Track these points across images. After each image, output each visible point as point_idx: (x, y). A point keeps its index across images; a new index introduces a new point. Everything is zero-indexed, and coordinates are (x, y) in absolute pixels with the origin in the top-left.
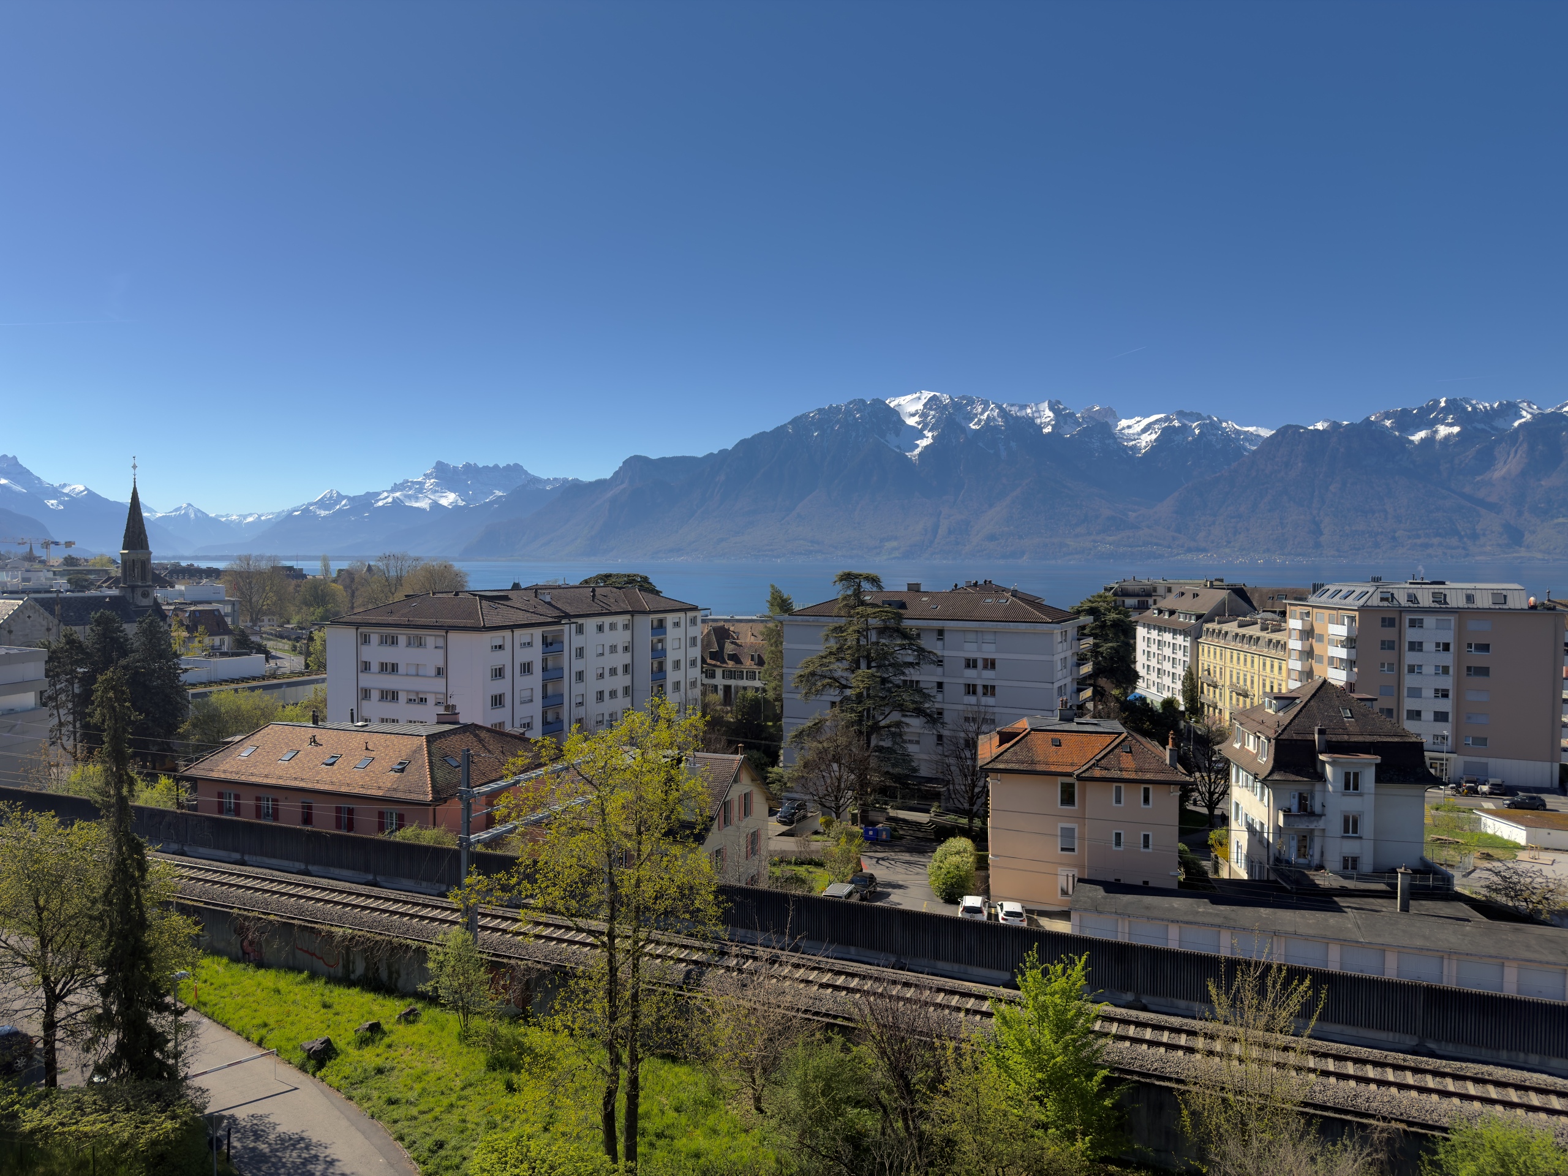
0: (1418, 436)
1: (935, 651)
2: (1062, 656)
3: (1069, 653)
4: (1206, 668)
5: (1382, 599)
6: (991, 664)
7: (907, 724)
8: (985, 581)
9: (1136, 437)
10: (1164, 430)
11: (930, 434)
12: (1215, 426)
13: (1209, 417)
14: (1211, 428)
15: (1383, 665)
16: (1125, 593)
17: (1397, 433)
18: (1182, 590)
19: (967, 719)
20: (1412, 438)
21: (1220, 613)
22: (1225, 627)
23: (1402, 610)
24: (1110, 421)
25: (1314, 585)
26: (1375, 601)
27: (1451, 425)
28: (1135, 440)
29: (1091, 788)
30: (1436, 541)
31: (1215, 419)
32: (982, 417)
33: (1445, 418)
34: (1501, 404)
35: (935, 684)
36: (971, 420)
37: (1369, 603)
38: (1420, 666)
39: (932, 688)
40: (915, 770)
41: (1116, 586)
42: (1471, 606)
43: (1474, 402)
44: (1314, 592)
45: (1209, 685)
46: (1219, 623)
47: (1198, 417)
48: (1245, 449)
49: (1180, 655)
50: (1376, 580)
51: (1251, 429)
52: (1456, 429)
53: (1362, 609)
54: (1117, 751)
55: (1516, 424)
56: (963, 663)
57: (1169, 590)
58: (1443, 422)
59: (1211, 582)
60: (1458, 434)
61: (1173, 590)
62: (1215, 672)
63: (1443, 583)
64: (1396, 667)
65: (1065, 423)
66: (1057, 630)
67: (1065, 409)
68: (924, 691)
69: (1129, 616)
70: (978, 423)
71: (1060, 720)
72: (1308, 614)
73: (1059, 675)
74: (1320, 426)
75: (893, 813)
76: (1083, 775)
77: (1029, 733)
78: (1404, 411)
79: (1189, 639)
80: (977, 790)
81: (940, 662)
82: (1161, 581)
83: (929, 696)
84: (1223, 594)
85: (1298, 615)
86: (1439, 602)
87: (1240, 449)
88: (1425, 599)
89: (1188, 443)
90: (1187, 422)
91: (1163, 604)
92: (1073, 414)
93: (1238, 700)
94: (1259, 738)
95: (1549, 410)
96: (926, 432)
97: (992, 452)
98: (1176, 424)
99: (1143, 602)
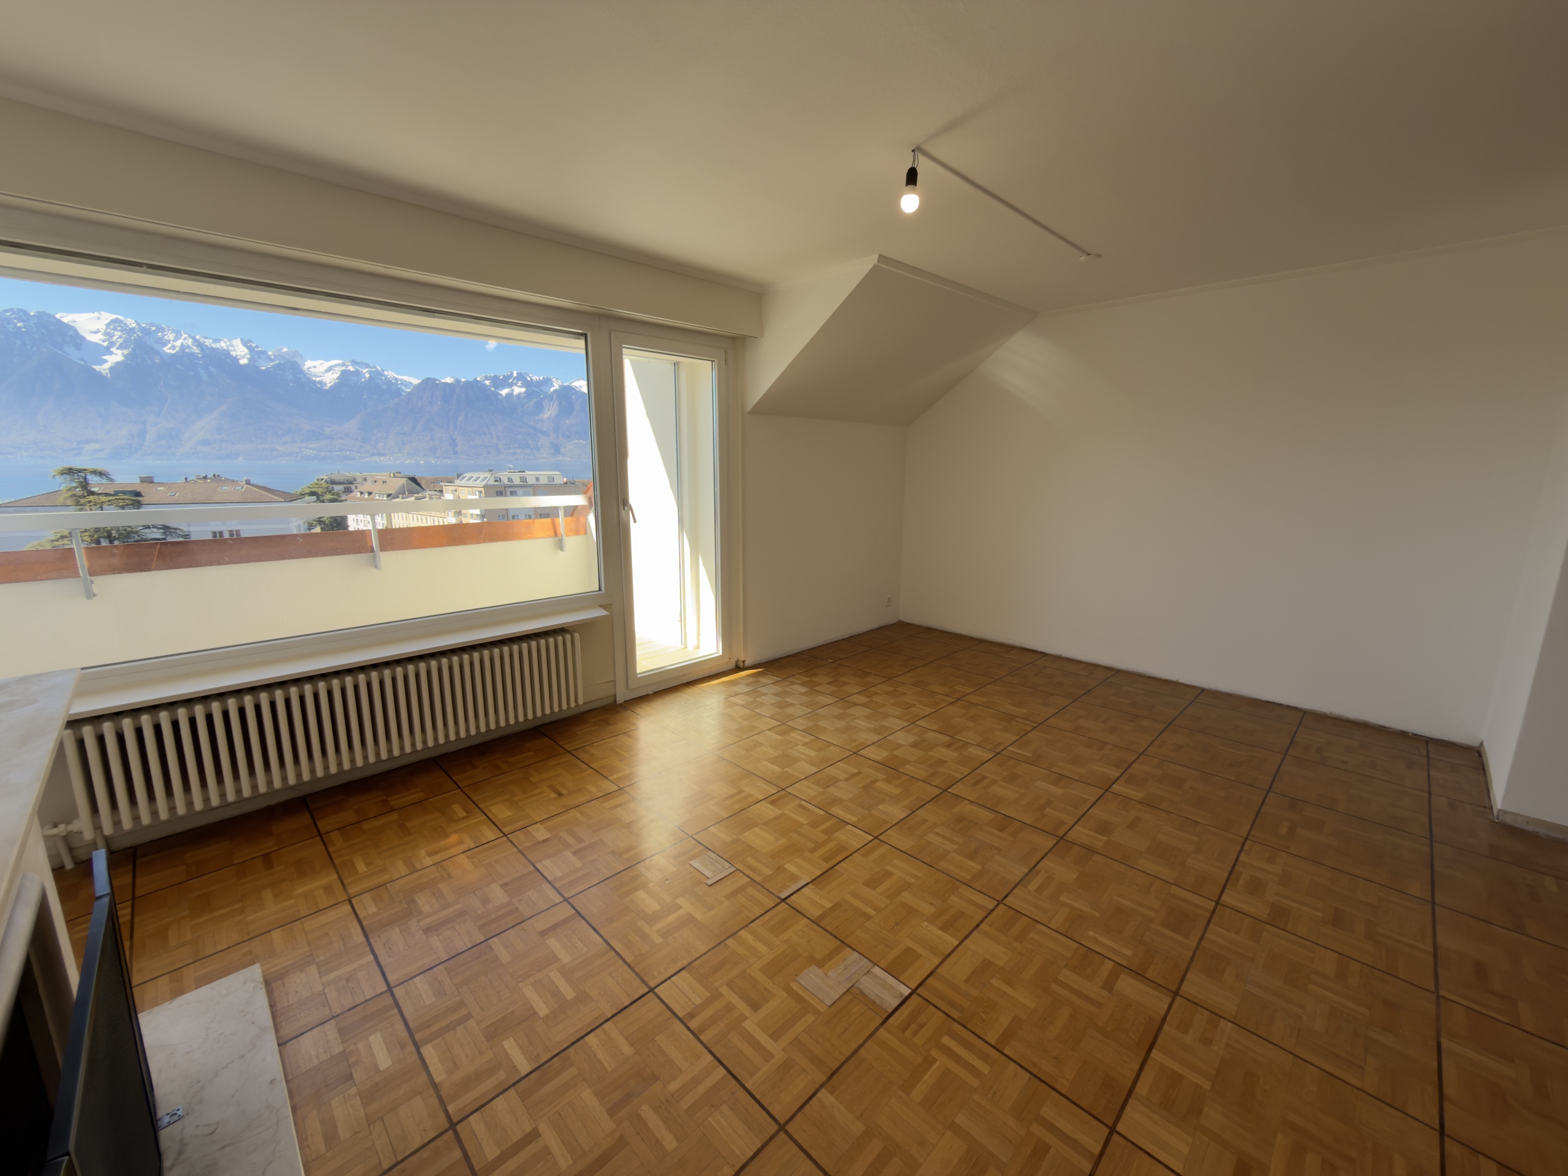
0: (504, 392)
5: (495, 480)
8: (214, 475)
9: (322, 375)
10: (343, 372)
11: (119, 352)
12: (379, 374)
13: (375, 367)
14: (376, 375)
16: (333, 482)
17: (493, 389)
18: (374, 479)
20: (501, 392)
21: (402, 492)
24: (299, 361)
26: (492, 482)
27: (521, 387)
28: (320, 376)
30: (519, 451)
31: (379, 368)
32: (175, 344)
33: (517, 383)
34: (544, 378)
36: (165, 344)
37: (489, 483)
41: (326, 478)
42: (538, 483)
43: (531, 375)
44: (458, 478)
47: (367, 366)
48: (403, 391)
51: (405, 378)
52: (523, 390)
53: (485, 486)
55: (552, 389)
57: (365, 480)
59: (394, 474)
60: (525, 393)
61: (368, 479)
63: (525, 472)
65: (260, 358)
67: (257, 347)
69: (340, 497)
70: (173, 347)
72: (456, 491)
74: (449, 380)
78: (495, 376)
82: (358, 474)
84: (404, 481)
85: (450, 491)
86: (523, 482)
87: (398, 392)
88: (517, 481)
89: (361, 383)
90: (359, 368)
91: (362, 488)
92: (265, 353)
95: (566, 384)
96: (113, 349)
97: (192, 374)
98: (351, 368)
99: (348, 488)
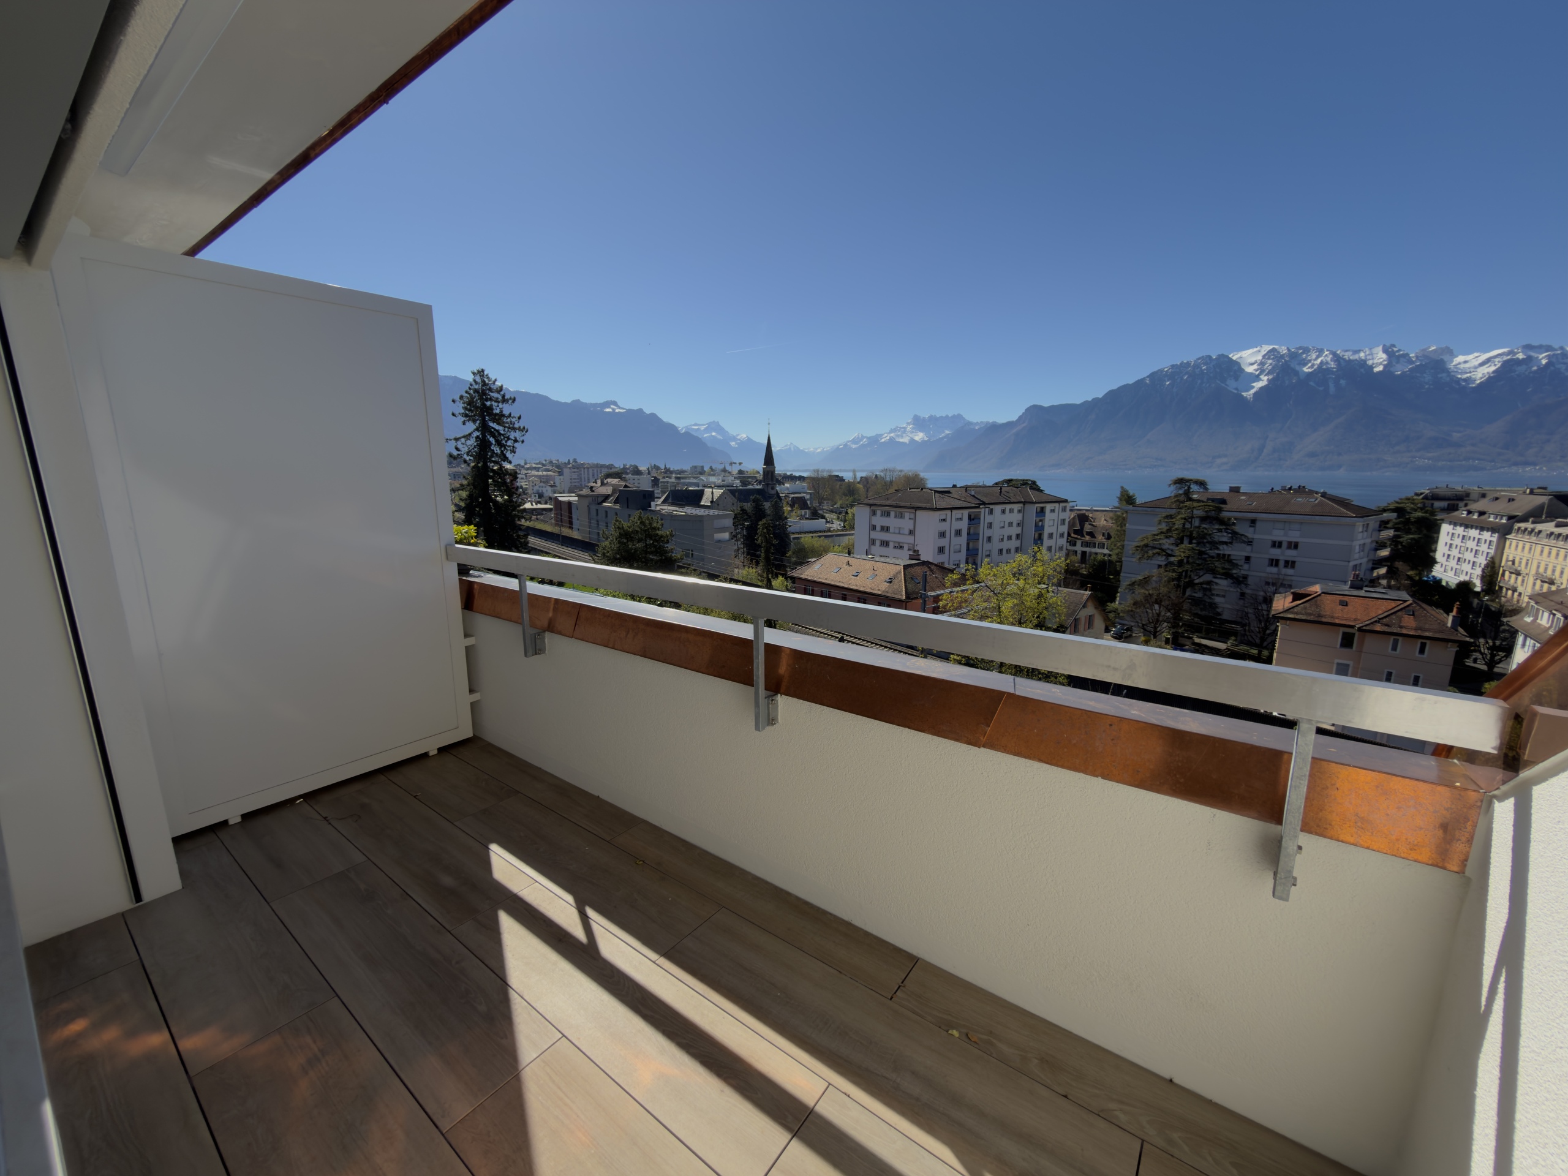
1: (1246, 534)
2: (1362, 542)
3: (1368, 541)
4: (1511, 558)
6: (1295, 546)
7: (1217, 584)
8: (1299, 486)
9: (1472, 370)
10: (1505, 363)
11: (1266, 378)
14: (1562, 357)
16: (1435, 497)
18: (1497, 496)
19: (1268, 583)
21: (1537, 515)
22: (1539, 527)
24: (1447, 357)
28: (1470, 372)
32: (1315, 362)
35: (1244, 558)
36: (1305, 364)
39: (1240, 560)
40: (1219, 614)
41: (1427, 492)
45: (1511, 573)
46: (1533, 523)
49: (1484, 547)
56: (1270, 544)
57: (1483, 496)
59: (1533, 490)
61: (1487, 496)
62: (1520, 563)
65: (1398, 362)
66: (1360, 523)
67: (1399, 351)
68: (1234, 561)
69: (1435, 516)
70: (1313, 365)
71: (1350, 587)
73: (1357, 556)
75: (1197, 640)
76: (1365, 628)
77: (1320, 595)
79: (1496, 535)
80: (1268, 632)
81: (1250, 543)
82: (1476, 488)
83: (1237, 565)
84: (1545, 500)
89: (1532, 372)
91: (1473, 506)
92: (1406, 355)
93: (1542, 586)
94: (1554, 615)
96: (1261, 377)
97: (1321, 389)
98: (1521, 356)
99: (1454, 505)
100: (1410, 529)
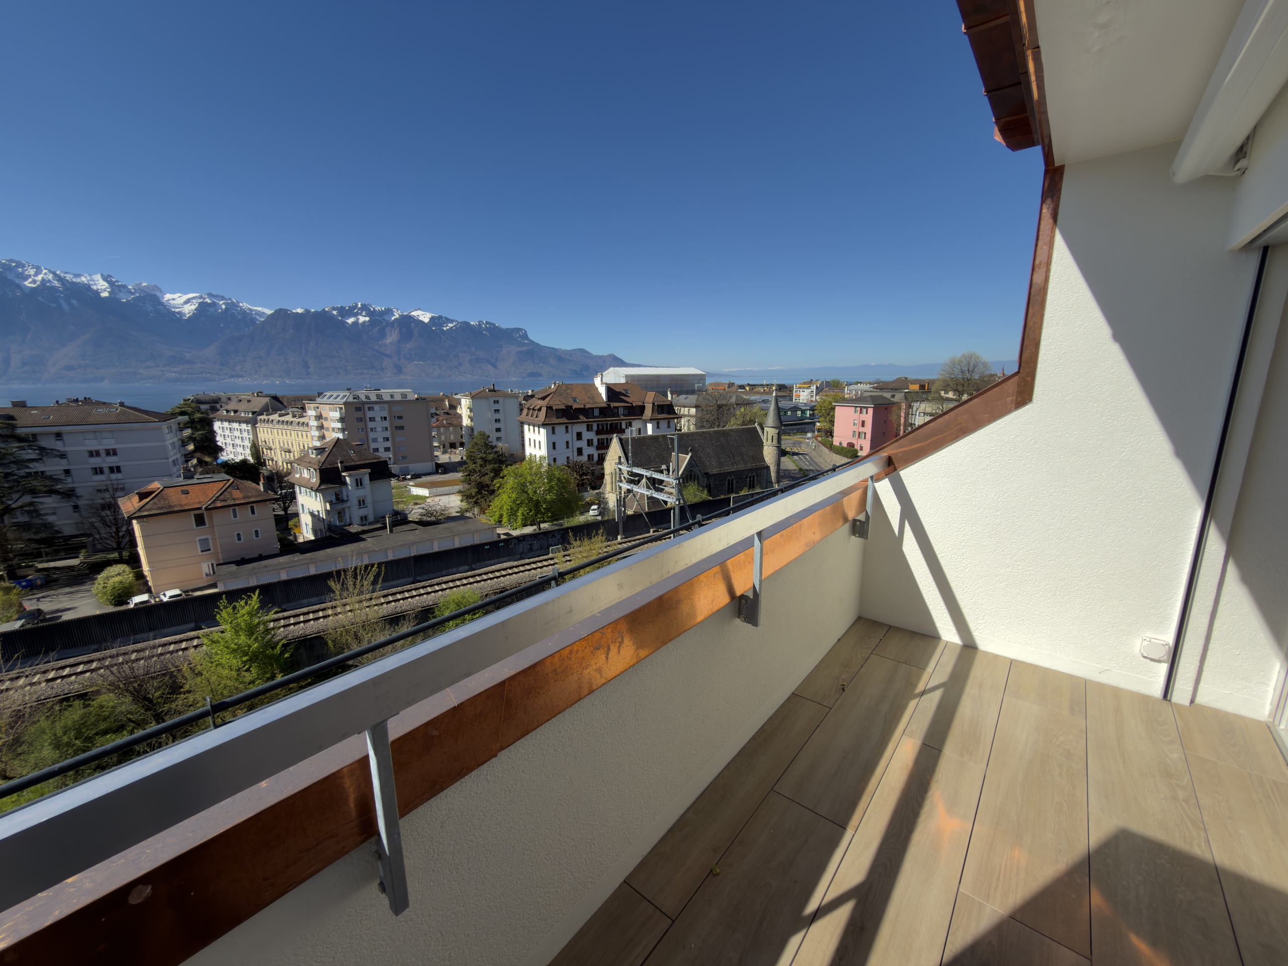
0: (351, 321)
1: (56, 448)
2: (171, 441)
3: (175, 439)
4: (263, 440)
5: (354, 398)
6: (115, 452)
7: (41, 503)
8: (85, 398)
9: (180, 306)
10: (200, 304)
12: (235, 305)
13: (230, 299)
14: (232, 306)
15: (359, 429)
16: (199, 402)
17: (340, 318)
18: (239, 398)
19: (99, 491)
20: (347, 321)
21: (265, 410)
22: (270, 417)
23: (364, 403)
24: (158, 294)
25: (318, 393)
26: (351, 399)
27: (365, 316)
28: (179, 308)
29: (216, 515)
30: (366, 371)
31: (235, 301)
32: (36, 278)
34: (385, 308)
35: (62, 472)
36: (25, 279)
37: (348, 401)
38: (375, 428)
39: (61, 474)
40: (58, 532)
41: (192, 398)
42: (393, 399)
43: (374, 306)
44: (319, 397)
45: (267, 449)
46: (267, 415)
47: (223, 298)
48: (257, 320)
49: (245, 435)
50: (349, 389)
51: (259, 309)
52: (367, 319)
53: (345, 404)
54: (228, 490)
55: (393, 318)
56: (87, 454)
57: (229, 399)
58: (361, 314)
59: (257, 394)
60: (369, 321)
61: (232, 399)
62: (269, 442)
63: (380, 390)
64: (365, 430)
65: (120, 291)
66: (164, 426)
67: (117, 281)
68: (54, 477)
69: (209, 415)
70: (34, 282)
71: (184, 479)
72: (318, 408)
73: (172, 453)
74: (300, 311)
75: (40, 566)
76: (209, 507)
77: (162, 490)
78: (342, 307)
79: (250, 425)
80: (121, 534)
81: (63, 456)
82: (223, 394)
83: (59, 479)
84: (267, 400)
85: (312, 408)
86: (379, 399)
87: (253, 321)
88: (373, 397)
89: (219, 313)
90: (215, 301)
91: (229, 407)
92: (125, 287)
93: (285, 455)
94: (309, 470)
95: (405, 314)
97: (54, 305)
98: (208, 300)
99: (213, 407)
100: (196, 427)
